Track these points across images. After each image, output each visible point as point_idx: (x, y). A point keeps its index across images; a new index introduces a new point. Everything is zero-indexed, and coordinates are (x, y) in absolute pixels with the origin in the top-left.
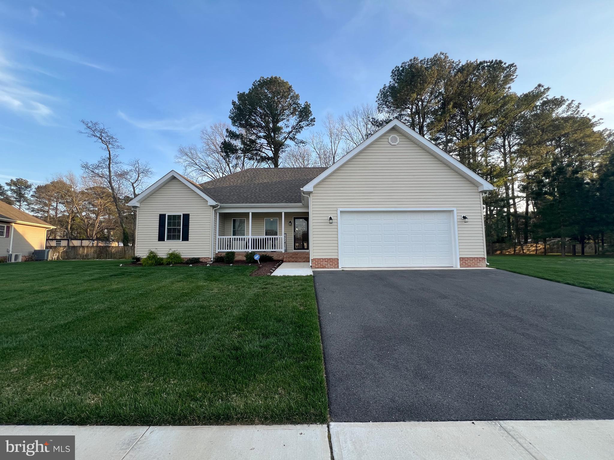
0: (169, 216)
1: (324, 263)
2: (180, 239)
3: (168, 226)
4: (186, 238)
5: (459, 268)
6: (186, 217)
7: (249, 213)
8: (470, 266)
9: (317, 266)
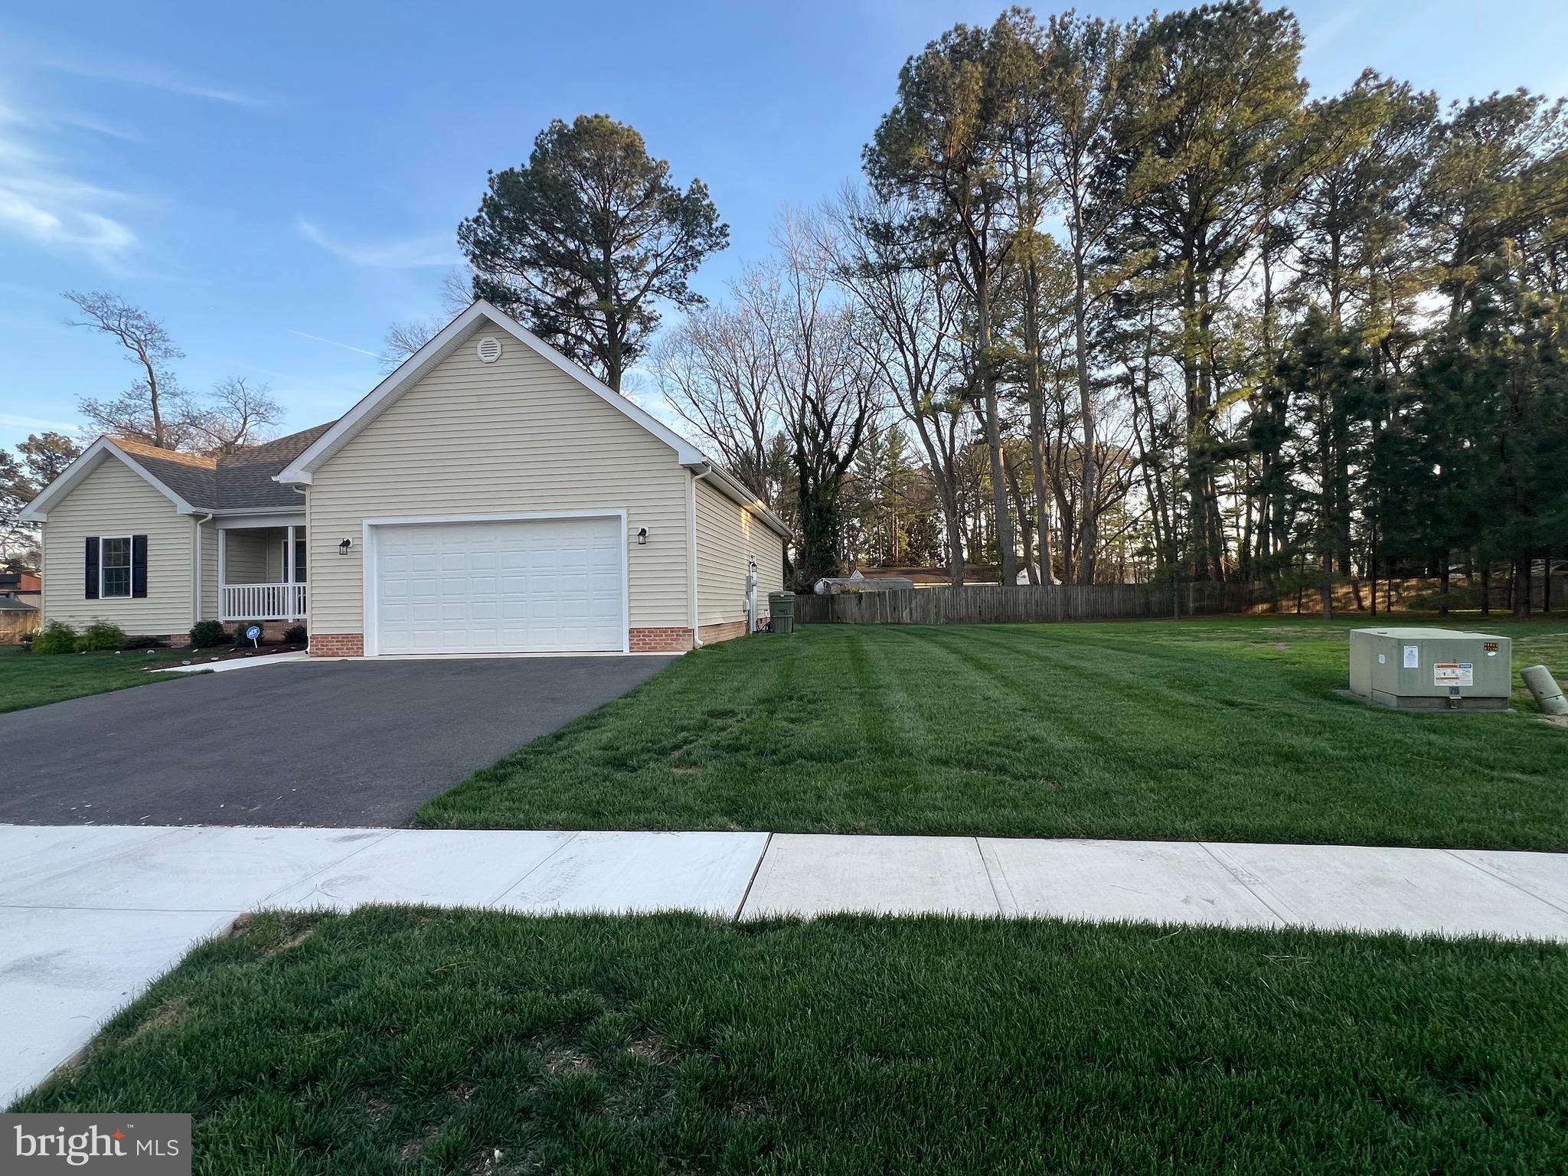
0: (106, 541)
1: (335, 645)
2: (129, 594)
3: (104, 565)
4: (141, 591)
5: (626, 652)
6: (141, 542)
7: (286, 529)
8: (654, 649)
9: (320, 652)
